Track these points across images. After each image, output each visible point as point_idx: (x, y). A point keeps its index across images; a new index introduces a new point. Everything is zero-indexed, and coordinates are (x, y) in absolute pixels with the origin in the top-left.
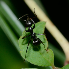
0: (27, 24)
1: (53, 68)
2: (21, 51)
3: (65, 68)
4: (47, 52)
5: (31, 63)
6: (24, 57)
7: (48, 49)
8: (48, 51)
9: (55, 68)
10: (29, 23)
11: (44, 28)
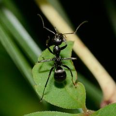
0: (55, 39)
1: (85, 111)
2: (37, 85)
3: (102, 111)
4: (76, 87)
5: (51, 103)
6: (40, 94)
7: (76, 82)
8: (77, 85)
9: (88, 111)
10: (58, 40)
11: (71, 51)
